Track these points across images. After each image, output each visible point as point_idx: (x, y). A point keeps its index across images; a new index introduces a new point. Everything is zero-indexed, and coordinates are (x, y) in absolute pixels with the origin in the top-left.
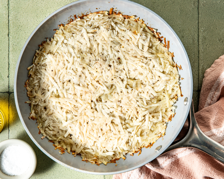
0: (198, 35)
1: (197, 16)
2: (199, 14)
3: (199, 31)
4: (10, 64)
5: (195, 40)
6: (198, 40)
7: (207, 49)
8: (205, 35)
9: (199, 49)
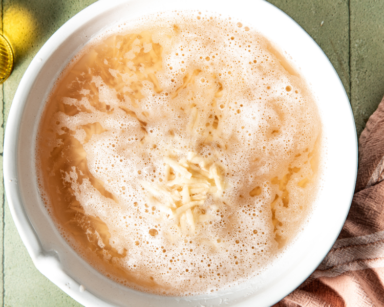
0: (349, 53)
1: (348, 18)
2: (350, 15)
3: (352, 46)
4: (6, 102)
5: (343, 62)
6: (349, 62)
7: (367, 79)
8: (361, 54)
9: (352, 79)
